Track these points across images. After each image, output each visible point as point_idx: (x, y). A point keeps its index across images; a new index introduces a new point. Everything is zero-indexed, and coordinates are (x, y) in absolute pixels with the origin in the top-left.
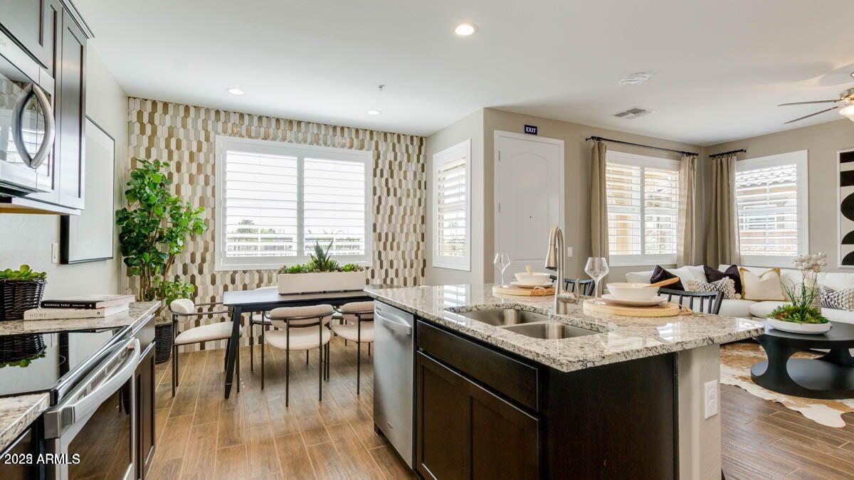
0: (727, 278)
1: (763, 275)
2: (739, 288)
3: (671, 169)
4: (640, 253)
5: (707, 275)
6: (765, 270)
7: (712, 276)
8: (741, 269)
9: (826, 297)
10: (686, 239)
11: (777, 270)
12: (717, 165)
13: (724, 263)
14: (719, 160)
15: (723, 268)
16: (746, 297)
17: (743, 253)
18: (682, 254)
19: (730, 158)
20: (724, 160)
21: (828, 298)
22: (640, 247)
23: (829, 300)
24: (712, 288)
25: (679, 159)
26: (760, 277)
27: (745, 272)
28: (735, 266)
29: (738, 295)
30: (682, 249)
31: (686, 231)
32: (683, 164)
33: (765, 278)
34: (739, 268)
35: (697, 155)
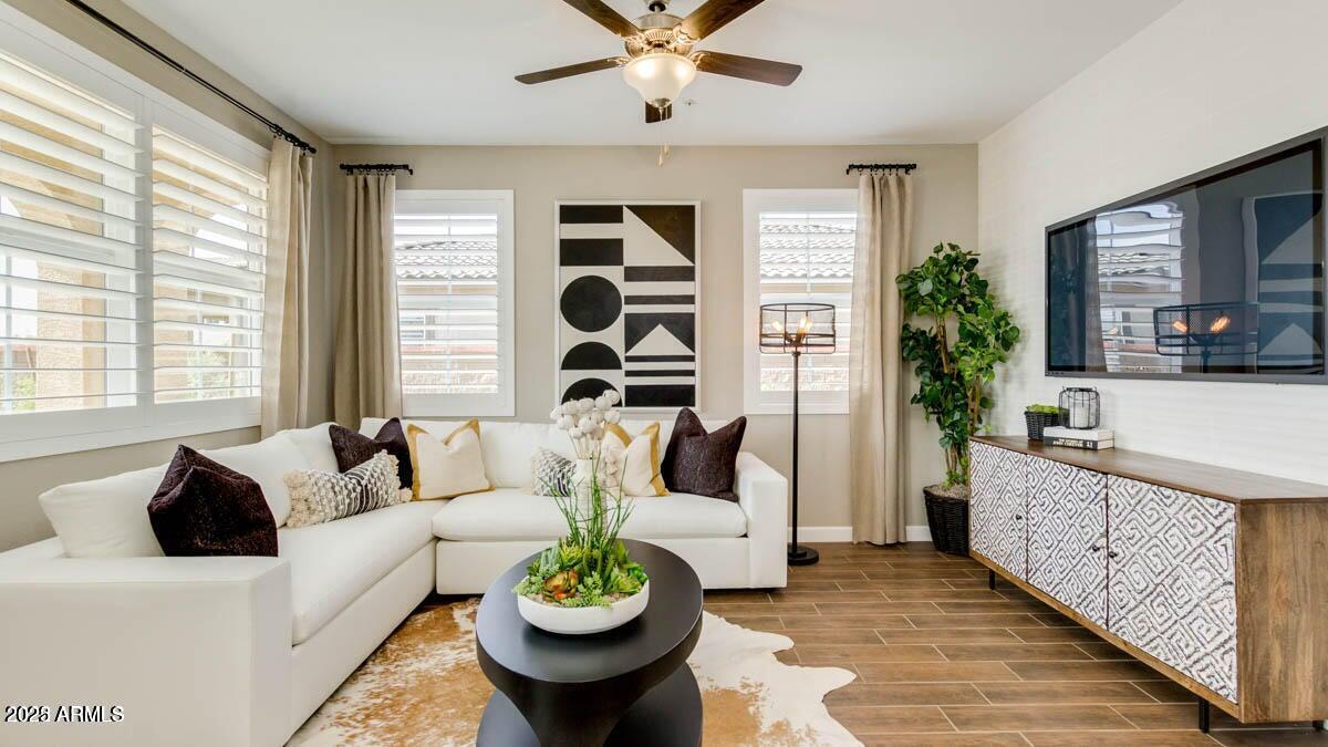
0: (384, 451)
1: (452, 436)
2: (406, 475)
3: (248, 165)
4: (133, 402)
5: (338, 450)
6: (451, 426)
7: (348, 451)
8: (411, 428)
9: (560, 476)
10: (285, 355)
11: (474, 424)
12: (356, 188)
13: (369, 414)
14: (361, 178)
15: (370, 428)
16: (422, 493)
17: (408, 389)
18: (276, 398)
19: (382, 178)
20: (371, 179)
21: (563, 477)
22: (132, 382)
23: (565, 482)
24: (350, 486)
25: (269, 146)
26: (446, 443)
27: (419, 435)
28: (395, 420)
29: (407, 492)
30: (276, 384)
31: (285, 337)
32: (277, 158)
33: (456, 444)
34: (405, 424)
35: (313, 151)
